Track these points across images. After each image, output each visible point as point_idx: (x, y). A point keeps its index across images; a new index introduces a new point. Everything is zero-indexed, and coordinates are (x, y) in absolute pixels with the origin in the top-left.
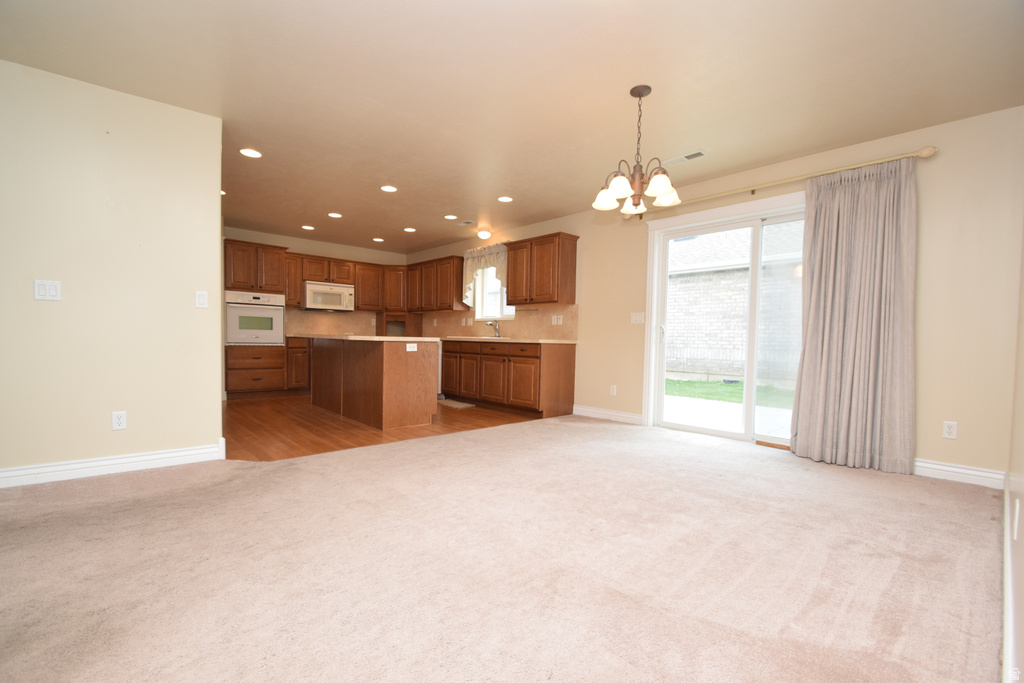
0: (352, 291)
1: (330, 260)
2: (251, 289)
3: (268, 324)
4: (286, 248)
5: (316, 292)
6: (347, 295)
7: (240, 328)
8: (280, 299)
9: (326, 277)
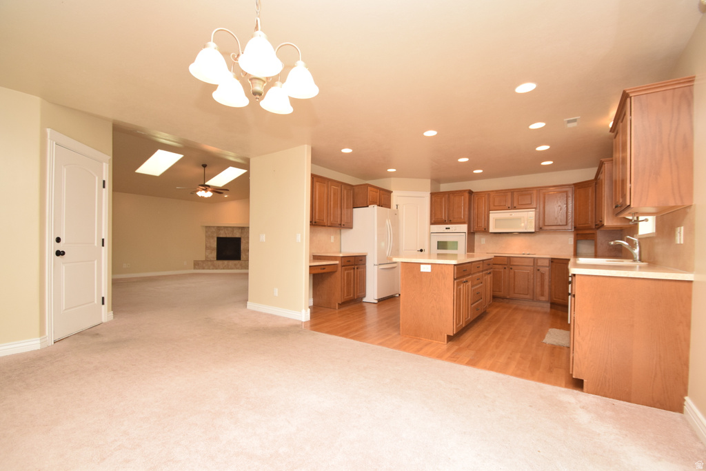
0: (534, 214)
1: (513, 191)
2: (443, 222)
4: (468, 190)
6: (527, 218)
7: (438, 249)
8: (464, 228)
9: (509, 206)
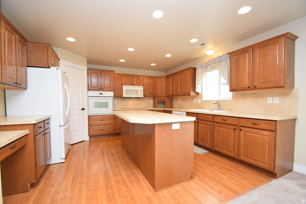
0: (142, 89)
1: (133, 76)
2: (98, 90)
3: (106, 105)
4: (114, 71)
5: (128, 90)
6: (140, 90)
7: (94, 108)
8: (111, 94)
9: (131, 83)
